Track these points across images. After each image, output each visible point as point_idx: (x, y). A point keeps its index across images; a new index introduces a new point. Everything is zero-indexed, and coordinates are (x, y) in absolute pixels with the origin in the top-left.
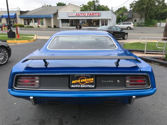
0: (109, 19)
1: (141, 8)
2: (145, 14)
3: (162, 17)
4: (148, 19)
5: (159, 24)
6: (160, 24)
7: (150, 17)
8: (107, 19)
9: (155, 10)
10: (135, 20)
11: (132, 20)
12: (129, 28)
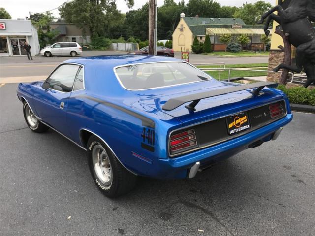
0: (29, 37)
1: (81, 16)
2: (89, 28)
3: (113, 33)
4: (96, 37)
5: (115, 45)
6: (117, 46)
7: (98, 33)
8: (25, 37)
9: (104, 22)
10: (73, 38)
11: (68, 38)
12: (74, 54)
